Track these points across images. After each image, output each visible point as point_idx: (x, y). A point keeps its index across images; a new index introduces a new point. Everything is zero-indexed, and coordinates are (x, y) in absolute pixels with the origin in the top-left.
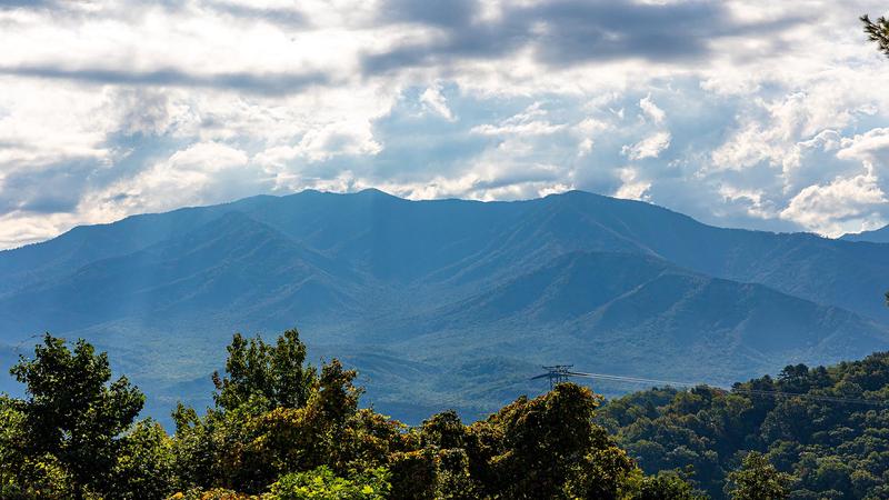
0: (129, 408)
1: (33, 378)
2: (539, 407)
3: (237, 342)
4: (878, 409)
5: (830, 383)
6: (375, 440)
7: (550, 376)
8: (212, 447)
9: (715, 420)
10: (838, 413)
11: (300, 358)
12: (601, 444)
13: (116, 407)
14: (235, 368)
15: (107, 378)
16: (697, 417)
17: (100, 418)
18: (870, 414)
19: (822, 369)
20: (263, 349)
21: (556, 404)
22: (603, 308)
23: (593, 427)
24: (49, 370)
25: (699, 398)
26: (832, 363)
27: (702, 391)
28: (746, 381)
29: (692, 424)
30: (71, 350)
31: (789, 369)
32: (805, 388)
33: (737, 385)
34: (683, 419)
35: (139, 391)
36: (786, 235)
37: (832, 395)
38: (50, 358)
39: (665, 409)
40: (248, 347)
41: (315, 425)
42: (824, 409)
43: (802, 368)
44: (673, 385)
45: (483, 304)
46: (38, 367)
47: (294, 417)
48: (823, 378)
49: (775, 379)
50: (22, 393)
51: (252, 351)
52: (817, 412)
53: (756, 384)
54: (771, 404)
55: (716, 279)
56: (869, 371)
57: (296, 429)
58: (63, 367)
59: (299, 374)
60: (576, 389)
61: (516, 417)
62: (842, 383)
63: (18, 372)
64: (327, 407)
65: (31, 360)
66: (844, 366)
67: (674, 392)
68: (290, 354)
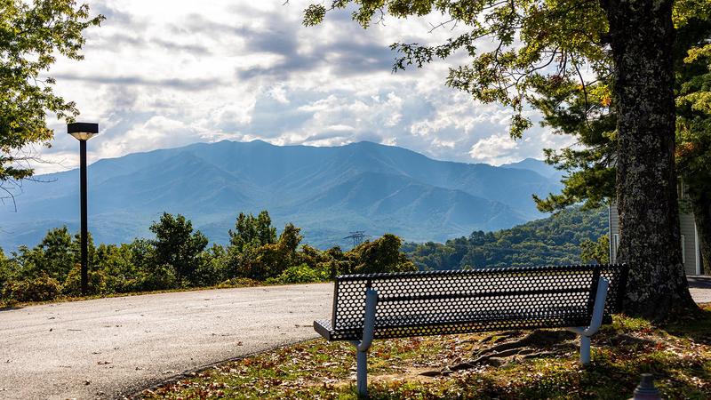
0: (201, 244)
1: (159, 231)
2: (376, 244)
3: (241, 216)
4: (519, 253)
5: (495, 240)
6: (310, 257)
7: (354, 237)
8: (236, 261)
9: (437, 259)
10: (499, 256)
11: (269, 223)
12: (403, 261)
13: (196, 244)
14: (240, 228)
15: (191, 231)
16: (428, 257)
17: (189, 248)
18: (515, 256)
19: (491, 233)
20: (253, 219)
21: (384, 243)
22: (379, 202)
23: (400, 253)
24: (166, 228)
25: (429, 248)
26: (496, 230)
27: (430, 244)
28: (453, 239)
29: (425, 261)
30: (175, 218)
31: (475, 233)
32: (482, 243)
33: (448, 241)
34: (421, 259)
35: (206, 237)
36: (473, 165)
37: (496, 246)
38: (167, 222)
39: (412, 253)
40: (246, 218)
41: (283, 251)
42: (492, 253)
43: (481, 233)
44: (415, 242)
45: (316, 200)
46: (161, 227)
47: (274, 248)
48: (491, 238)
49: (468, 238)
50: (154, 237)
51: (248, 220)
52: (488, 255)
53: (458, 241)
54: (465, 251)
55: (437, 188)
56: (514, 234)
57: (275, 253)
58: (173, 227)
59: (268, 230)
60: (393, 236)
61: (366, 249)
62: (501, 240)
63: (153, 228)
64: (288, 244)
65: (159, 223)
66: (502, 231)
67: (416, 245)
68: (264, 221)
